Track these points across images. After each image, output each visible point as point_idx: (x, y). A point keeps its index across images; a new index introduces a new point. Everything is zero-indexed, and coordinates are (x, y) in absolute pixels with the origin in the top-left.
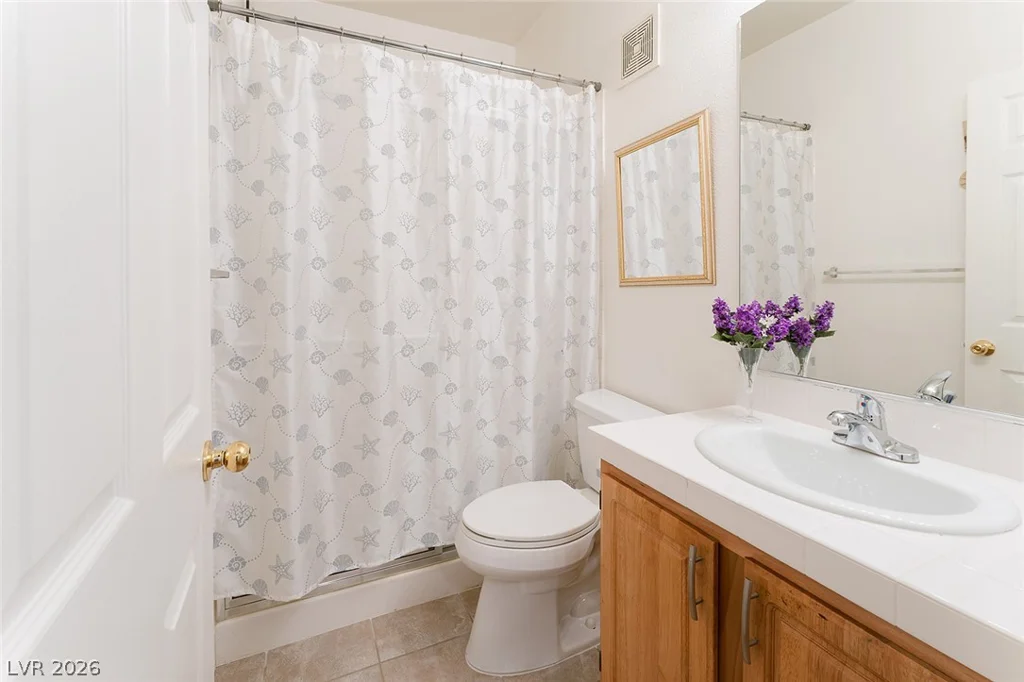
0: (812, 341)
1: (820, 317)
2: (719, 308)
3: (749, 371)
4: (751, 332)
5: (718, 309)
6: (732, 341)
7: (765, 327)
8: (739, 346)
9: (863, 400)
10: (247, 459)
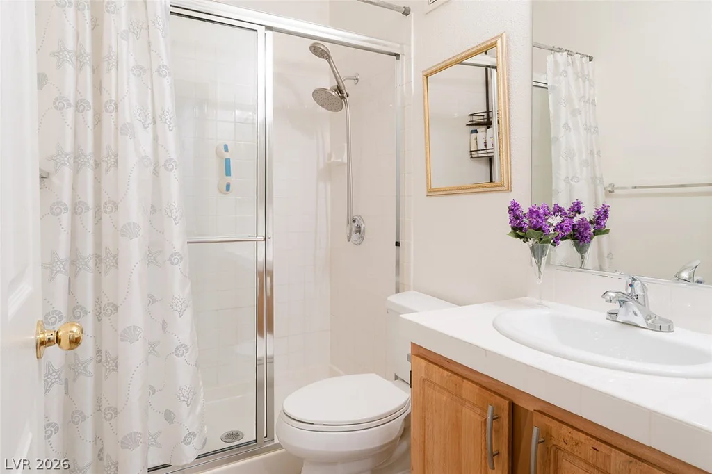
0: (591, 239)
1: (597, 219)
2: (514, 209)
3: (539, 264)
4: (540, 229)
5: (512, 210)
6: (525, 238)
7: (552, 225)
8: (531, 242)
9: (630, 282)
10: (80, 338)
